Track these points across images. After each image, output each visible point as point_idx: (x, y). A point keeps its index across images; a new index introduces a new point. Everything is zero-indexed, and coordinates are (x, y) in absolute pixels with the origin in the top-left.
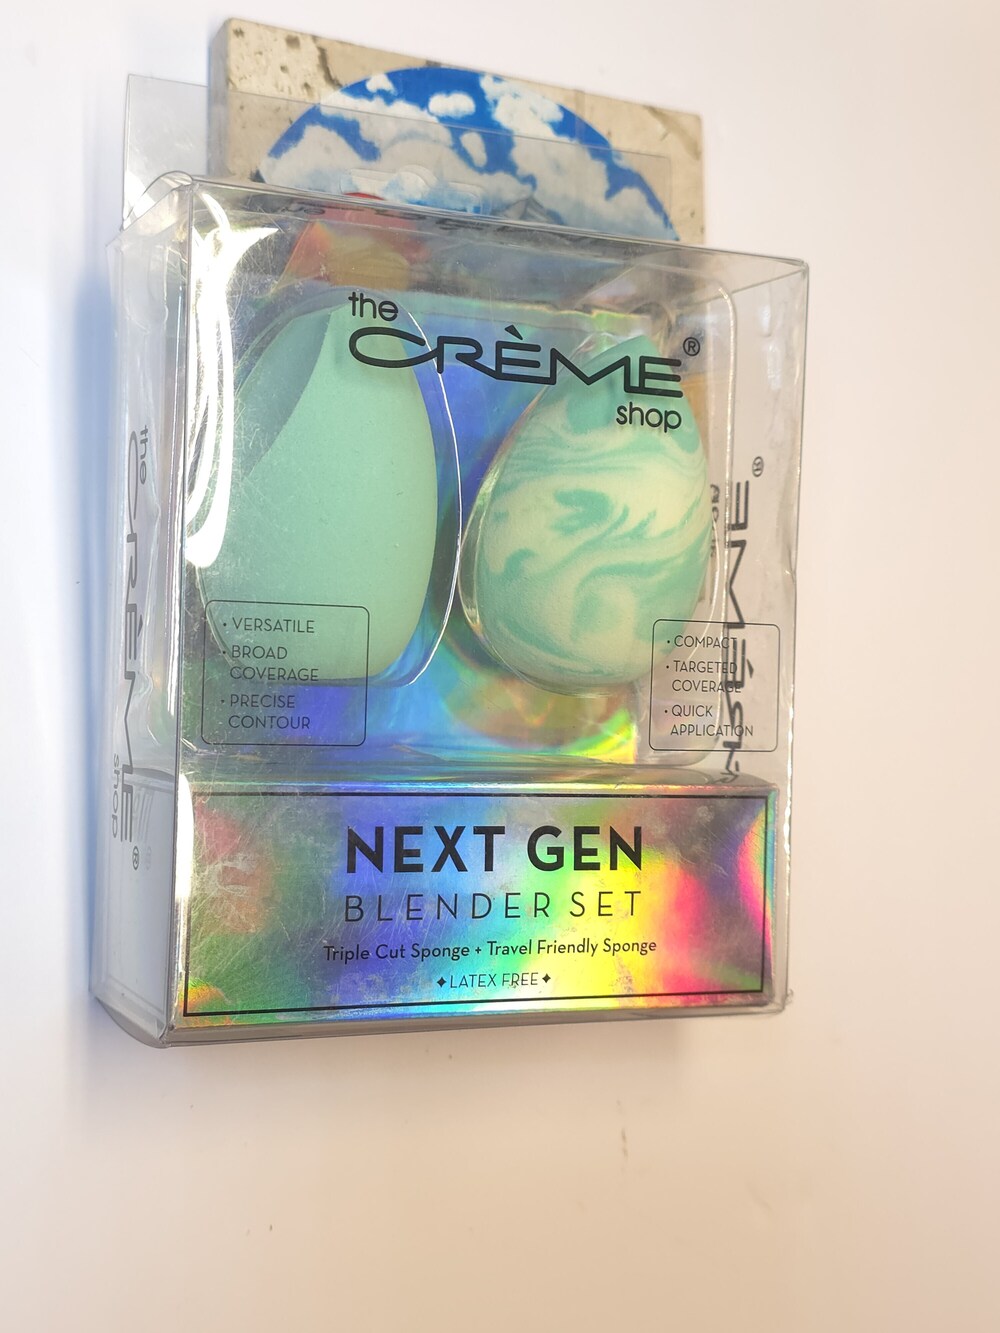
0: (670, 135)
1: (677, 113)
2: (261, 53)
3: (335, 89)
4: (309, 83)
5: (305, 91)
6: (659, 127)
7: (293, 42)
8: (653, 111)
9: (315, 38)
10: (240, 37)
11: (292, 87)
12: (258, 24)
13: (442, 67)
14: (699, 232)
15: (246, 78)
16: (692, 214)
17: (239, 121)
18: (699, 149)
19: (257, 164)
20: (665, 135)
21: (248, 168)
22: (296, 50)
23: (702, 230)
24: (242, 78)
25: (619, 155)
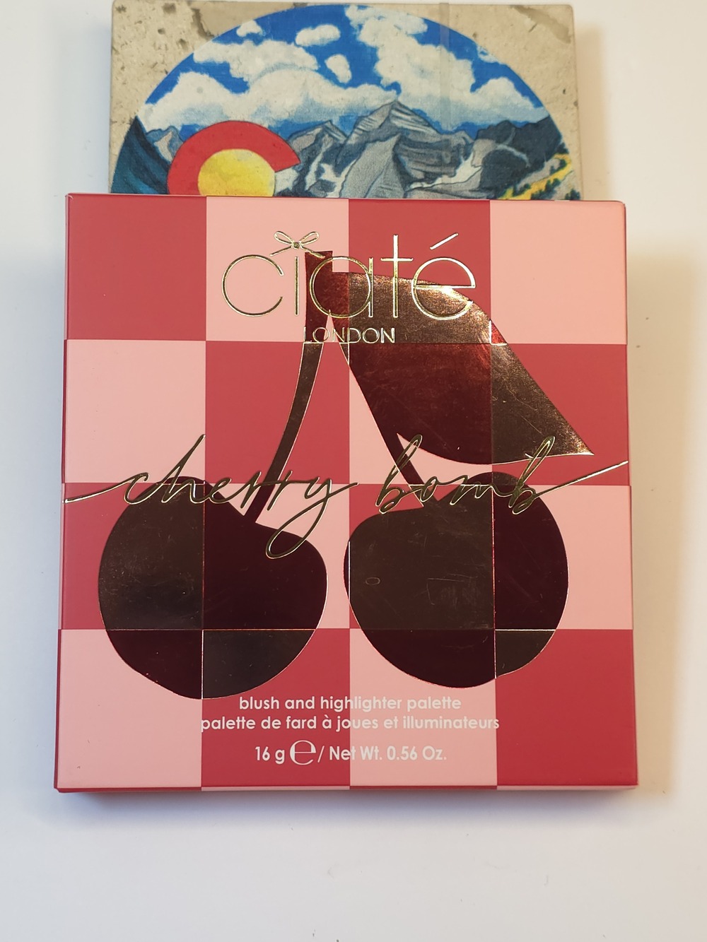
0: (538, 26)
1: (545, 6)
2: (140, 22)
3: (207, 40)
4: (184, 38)
5: (180, 45)
6: (527, 21)
7: (169, 8)
8: (520, 8)
10: (122, 12)
11: (169, 45)
13: (308, 5)
14: (572, 106)
15: (127, 44)
16: (564, 91)
17: (120, 78)
18: (570, 33)
19: (136, 111)
20: (534, 27)
21: (128, 115)
22: (172, 15)
23: (576, 104)
24: (123, 45)
25: (485, 51)
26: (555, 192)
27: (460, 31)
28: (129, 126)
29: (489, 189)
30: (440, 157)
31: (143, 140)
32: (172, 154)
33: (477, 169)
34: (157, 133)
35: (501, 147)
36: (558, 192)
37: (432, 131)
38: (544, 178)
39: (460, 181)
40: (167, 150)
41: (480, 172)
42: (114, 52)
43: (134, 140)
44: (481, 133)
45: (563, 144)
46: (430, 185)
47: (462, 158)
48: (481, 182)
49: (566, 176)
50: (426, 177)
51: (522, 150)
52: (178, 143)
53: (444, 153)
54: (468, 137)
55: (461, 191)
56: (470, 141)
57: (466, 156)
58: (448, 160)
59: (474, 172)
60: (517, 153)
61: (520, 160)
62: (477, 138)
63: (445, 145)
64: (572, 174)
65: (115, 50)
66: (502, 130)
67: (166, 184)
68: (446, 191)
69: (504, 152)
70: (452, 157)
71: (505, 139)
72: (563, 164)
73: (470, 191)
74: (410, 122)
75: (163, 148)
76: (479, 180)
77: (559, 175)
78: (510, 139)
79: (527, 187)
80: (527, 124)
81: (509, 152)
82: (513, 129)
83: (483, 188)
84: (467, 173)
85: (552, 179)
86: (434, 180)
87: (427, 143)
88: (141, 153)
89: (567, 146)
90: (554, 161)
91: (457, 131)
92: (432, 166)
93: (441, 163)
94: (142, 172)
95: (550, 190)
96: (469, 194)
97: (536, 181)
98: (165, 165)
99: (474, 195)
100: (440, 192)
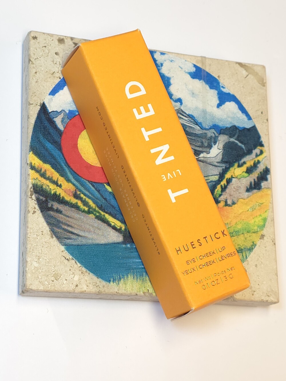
0: (249, 75)
1: (252, 64)
2: (45, 47)
6: (244, 73)
7: (61, 41)
8: (240, 64)
9: (72, 39)
10: (35, 40)
11: (61, 62)
12: (44, 33)
14: (265, 121)
15: (38, 58)
16: (262, 113)
17: (34, 78)
18: (265, 81)
19: (44, 99)
20: (247, 76)
21: (39, 101)
22: (63, 44)
23: (267, 120)
24: (36, 59)
25: (224, 86)
27: (211, 74)
28: (40, 107)
29: (226, 162)
30: (202, 143)
31: (48, 116)
32: (64, 126)
33: (221, 151)
34: (55, 113)
35: (232, 140)
36: (259, 167)
37: (199, 128)
38: (253, 159)
39: (212, 157)
40: (60, 123)
41: (222, 153)
42: (31, 62)
43: (43, 116)
44: (222, 131)
45: (262, 142)
46: (197, 157)
47: (213, 143)
48: (222, 158)
49: (263, 159)
50: (195, 152)
51: (242, 142)
52: (67, 120)
54: (216, 133)
55: (213, 162)
56: (217, 135)
57: (215, 143)
58: (206, 144)
59: (219, 152)
60: (240, 144)
61: (241, 148)
62: (220, 134)
63: (203, 136)
64: (266, 158)
65: (31, 61)
66: (232, 130)
67: (60, 143)
68: (205, 161)
69: (233, 142)
70: (208, 143)
71: (234, 136)
72: (262, 152)
73: (217, 162)
74: (187, 121)
75: (58, 121)
76: (221, 157)
77: (260, 158)
78: (236, 136)
79: (245, 163)
80: (244, 129)
81: (236, 143)
82: (238, 130)
83: (223, 162)
84: (216, 152)
85: (256, 160)
86: (199, 154)
87: (195, 134)
88: (46, 123)
89: (263, 143)
90: (257, 151)
91: (210, 129)
92: (198, 147)
93: (202, 146)
94: (47, 135)
95: (256, 165)
96: (217, 164)
97: (249, 160)
98: (60, 133)
99: (219, 165)
100: (203, 162)
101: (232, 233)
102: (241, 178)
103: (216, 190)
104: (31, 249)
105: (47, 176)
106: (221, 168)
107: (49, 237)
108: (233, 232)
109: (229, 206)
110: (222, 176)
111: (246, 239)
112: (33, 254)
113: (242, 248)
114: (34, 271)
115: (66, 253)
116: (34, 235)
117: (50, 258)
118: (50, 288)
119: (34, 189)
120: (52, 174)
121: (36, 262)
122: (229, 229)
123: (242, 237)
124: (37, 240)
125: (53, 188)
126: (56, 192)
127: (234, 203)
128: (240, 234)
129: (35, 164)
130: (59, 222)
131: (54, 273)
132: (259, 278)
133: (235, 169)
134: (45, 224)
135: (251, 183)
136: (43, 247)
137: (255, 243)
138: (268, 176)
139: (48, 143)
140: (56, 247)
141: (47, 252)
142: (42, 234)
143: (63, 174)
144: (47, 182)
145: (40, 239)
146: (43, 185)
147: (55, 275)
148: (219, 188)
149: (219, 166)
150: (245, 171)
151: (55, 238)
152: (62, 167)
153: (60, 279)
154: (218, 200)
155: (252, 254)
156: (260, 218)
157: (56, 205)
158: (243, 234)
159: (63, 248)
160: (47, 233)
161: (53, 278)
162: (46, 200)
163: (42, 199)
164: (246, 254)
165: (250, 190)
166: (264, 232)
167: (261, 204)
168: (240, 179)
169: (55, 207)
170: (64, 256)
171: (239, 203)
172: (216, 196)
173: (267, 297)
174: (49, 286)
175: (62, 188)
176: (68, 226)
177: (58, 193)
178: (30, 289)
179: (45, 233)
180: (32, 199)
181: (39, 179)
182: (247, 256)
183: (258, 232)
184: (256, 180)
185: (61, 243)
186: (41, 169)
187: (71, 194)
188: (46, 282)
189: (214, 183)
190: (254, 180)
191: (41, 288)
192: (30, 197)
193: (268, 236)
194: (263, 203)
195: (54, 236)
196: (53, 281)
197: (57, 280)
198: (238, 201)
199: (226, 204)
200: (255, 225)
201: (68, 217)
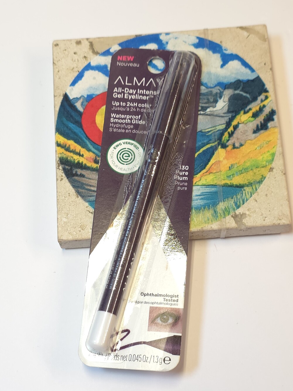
0: (251, 35)
1: (253, 26)
2: (66, 50)
3: (97, 55)
4: (86, 56)
5: (84, 59)
6: (245, 34)
7: (79, 43)
8: (242, 28)
9: (87, 39)
10: (57, 46)
11: (79, 59)
12: (64, 40)
13: (142, 35)
14: (269, 70)
15: (60, 60)
16: (265, 64)
17: (57, 76)
18: (266, 37)
19: (66, 91)
20: (248, 36)
21: (62, 92)
22: (80, 45)
23: (271, 69)
24: (58, 61)
25: (226, 49)
26: (264, 111)
27: (214, 41)
28: (62, 97)
29: (232, 112)
30: (208, 99)
31: (69, 103)
32: (83, 108)
33: (226, 103)
34: (76, 99)
35: (237, 92)
36: (265, 111)
37: (204, 87)
38: (258, 105)
39: (218, 109)
40: (80, 106)
41: (227, 105)
42: (54, 64)
43: (65, 104)
44: (226, 86)
45: (266, 89)
46: (204, 112)
47: (218, 98)
48: (228, 109)
49: (268, 103)
50: (202, 109)
51: (246, 92)
52: (86, 103)
53: (210, 97)
54: (220, 89)
55: (219, 114)
56: (222, 90)
57: (221, 97)
58: (212, 100)
59: (224, 105)
60: (244, 94)
61: (246, 98)
62: (225, 89)
63: (210, 93)
64: (271, 101)
65: (55, 63)
66: (237, 84)
67: (81, 122)
68: (212, 114)
69: (238, 94)
70: (214, 99)
71: (238, 88)
72: (267, 98)
73: (223, 113)
75: (79, 106)
76: (227, 108)
77: (265, 103)
78: (241, 88)
79: (250, 109)
80: (248, 81)
81: (241, 94)
82: (242, 83)
83: (229, 112)
84: (222, 105)
85: (262, 105)
86: (206, 110)
87: (201, 93)
88: (69, 109)
89: (268, 89)
90: (262, 97)
91: (215, 86)
92: (205, 103)
93: (208, 102)
94: (70, 117)
95: (261, 110)
96: (223, 115)
97: (254, 107)
98: (80, 114)
99: (225, 115)
100: (209, 115)
101: (241, 171)
102: (248, 122)
103: (224, 137)
104: (61, 209)
105: (71, 150)
106: (228, 118)
107: (75, 197)
108: (242, 169)
109: (237, 148)
110: (228, 124)
111: (255, 173)
112: (62, 212)
113: (252, 182)
114: (63, 225)
115: (90, 208)
116: (62, 197)
117: (77, 213)
118: (78, 237)
119: (60, 161)
120: (75, 147)
121: (65, 218)
122: (238, 167)
123: (251, 173)
124: (65, 201)
125: (76, 158)
126: (79, 161)
127: (241, 145)
128: (249, 170)
129: (60, 142)
130: (83, 184)
131: (80, 225)
132: (270, 206)
133: (241, 116)
134: (71, 187)
135: (257, 126)
136: (70, 205)
137: (264, 176)
138: (275, 117)
139: (70, 123)
140: (82, 204)
141: (73, 209)
142: (69, 196)
143: (84, 146)
144: (71, 154)
145: (67, 199)
146: (68, 157)
147: (81, 226)
148: (226, 135)
149: (225, 117)
150: (251, 116)
151: (80, 198)
152: (83, 141)
153: (86, 229)
154: (226, 144)
155: (262, 186)
156: (269, 154)
157: (79, 171)
158: (252, 170)
159: (87, 204)
160: (73, 194)
161: (80, 229)
162: (71, 169)
163: (67, 169)
164: (256, 186)
165: (257, 131)
166: (273, 165)
167: (269, 141)
168: (246, 123)
169: (79, 173)
170: (88, 211)
171: (247, 145)
172: (224, 142)
173: (279, 220)
174: (77, 235)
175: (84, 157)
176: (91, 186)
177: (81, 162)
178: (61, 239)
179: (72, 195)
180: (60, 170)
181: (65, 153)
182: (257, 188)
183: (267, 166)
184: (262, 122)
185: (85, 200)
186: (66, 146)
187: (92, 161)
188: (74, 233)
189: (221, 131)
190: (261, 122)
191: (70, 238)
192: (58, 168)
193: (277, 168)
194: (270, 141)
195: (79, 196)
196: (80, 231)
197: (83, 230)
198: (245, 143)
199: (234, 147)
200: (264, 161)
201: (90, 179)
